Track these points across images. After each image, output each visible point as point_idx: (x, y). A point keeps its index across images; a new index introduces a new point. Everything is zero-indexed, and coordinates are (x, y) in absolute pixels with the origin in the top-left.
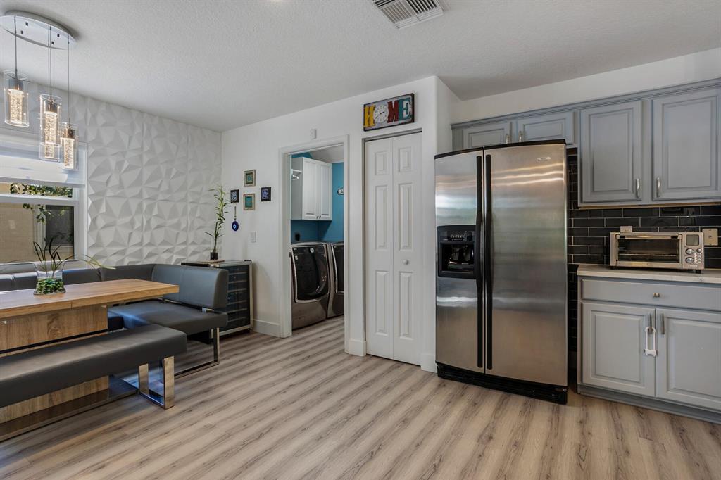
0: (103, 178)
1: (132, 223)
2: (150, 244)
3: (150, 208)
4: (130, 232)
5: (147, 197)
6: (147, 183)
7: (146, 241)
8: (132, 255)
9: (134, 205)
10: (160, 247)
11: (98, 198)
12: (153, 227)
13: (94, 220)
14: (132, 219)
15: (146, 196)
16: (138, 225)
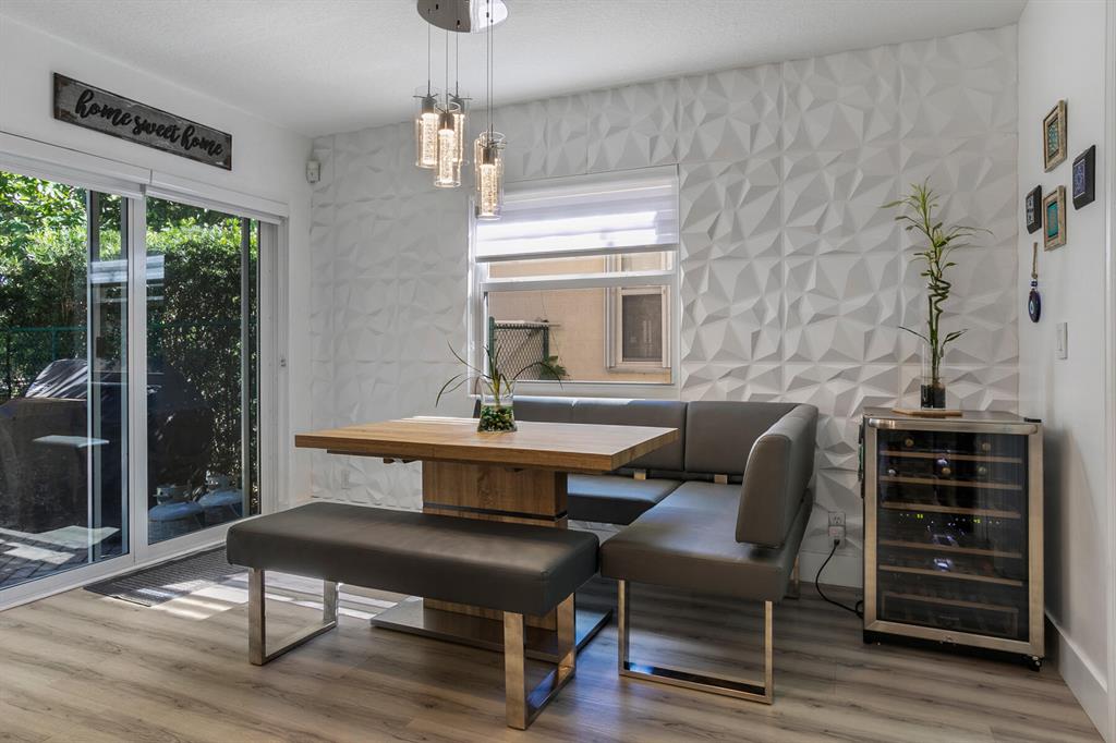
0: (704, 226)
1: (759, 312)
2: (797, 358)
3: (800, 275)
4: (756, 330)
5: (792, 250)
6: (790, 220)
7: (789, 351)
8: (762, 380)
9: (762, 272)
10: (823, 365)
11: (696, 265)
12: (806, 318)
13: (689, 309)
14: (761, 301)
15: (788, 248)
16: (771, 314)
